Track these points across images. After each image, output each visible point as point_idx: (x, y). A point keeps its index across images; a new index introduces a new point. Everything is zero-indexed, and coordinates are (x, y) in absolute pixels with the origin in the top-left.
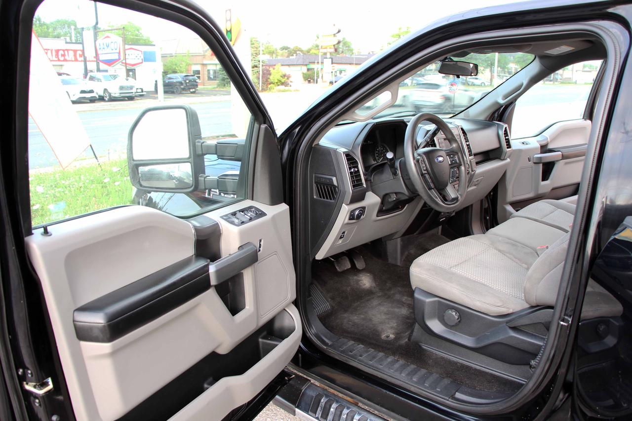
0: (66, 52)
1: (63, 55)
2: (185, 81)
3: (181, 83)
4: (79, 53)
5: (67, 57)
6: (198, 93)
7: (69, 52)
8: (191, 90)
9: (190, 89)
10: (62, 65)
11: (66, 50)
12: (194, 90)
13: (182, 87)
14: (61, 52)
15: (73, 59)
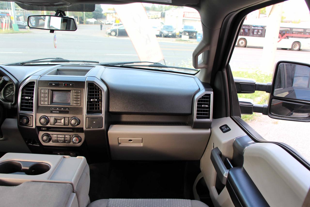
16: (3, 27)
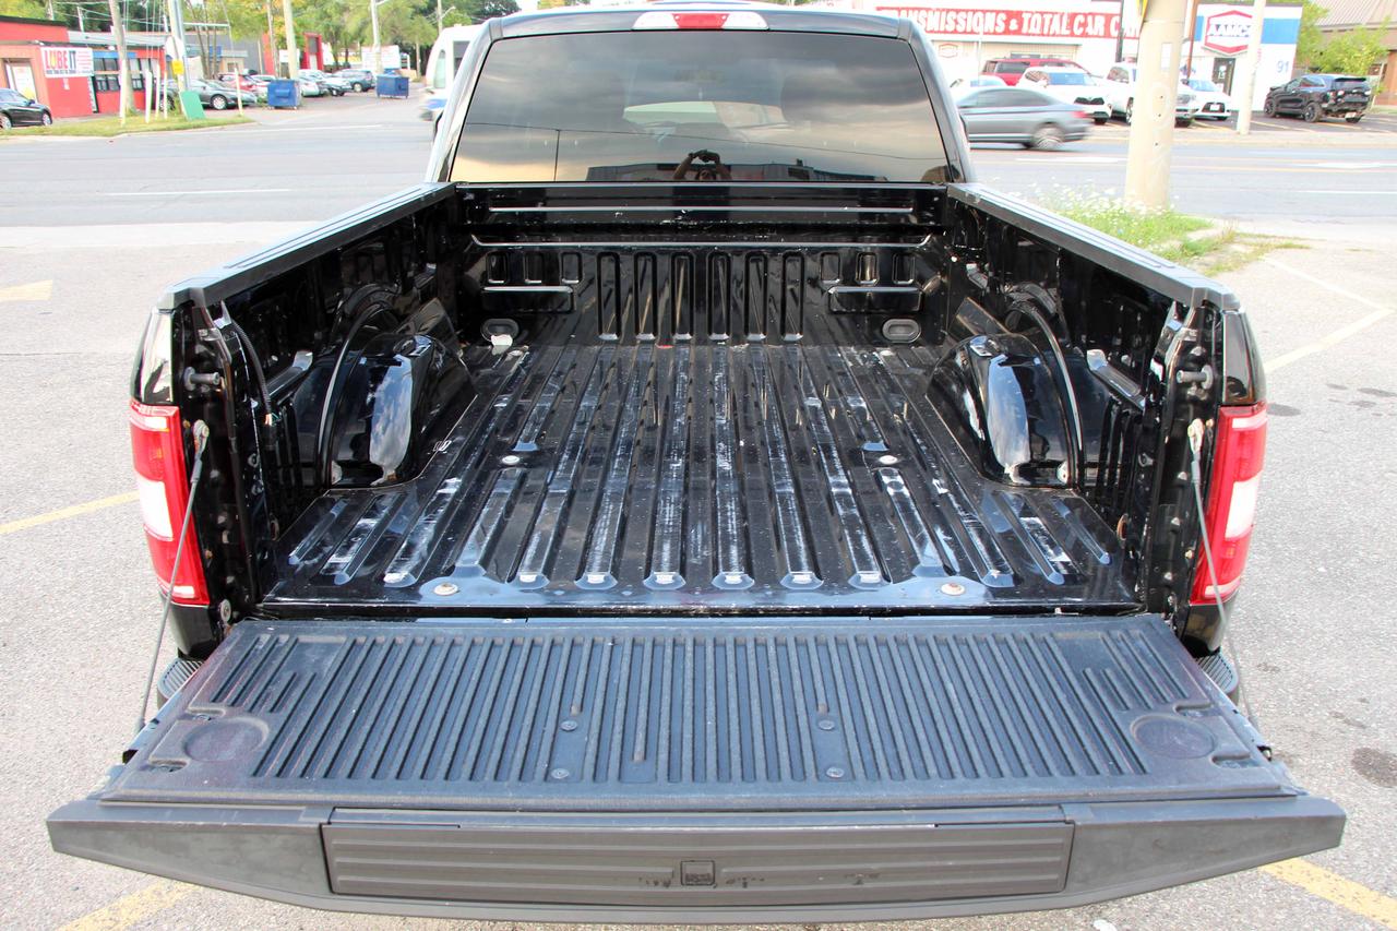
0: (1090, 18)
1: (1084, 25)
2: (1335, 92)
3: (1325, 98)
4: (1116, 19)
5: (1089, 30)
6: (1368, 124)
7: (1097, 18)
8: (1348, 115)
9: (1346, 111)
10: (1077, 45)
11: (1090, 14)
12: (1354, 115)
13: (1325, 105)
14: (1080, 19)
15: (1102, 33)
16: (144, 108)
